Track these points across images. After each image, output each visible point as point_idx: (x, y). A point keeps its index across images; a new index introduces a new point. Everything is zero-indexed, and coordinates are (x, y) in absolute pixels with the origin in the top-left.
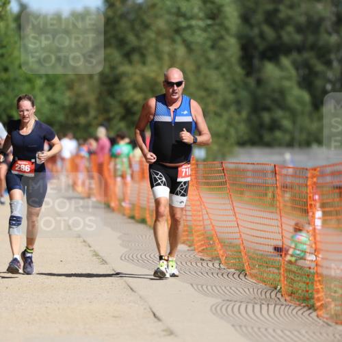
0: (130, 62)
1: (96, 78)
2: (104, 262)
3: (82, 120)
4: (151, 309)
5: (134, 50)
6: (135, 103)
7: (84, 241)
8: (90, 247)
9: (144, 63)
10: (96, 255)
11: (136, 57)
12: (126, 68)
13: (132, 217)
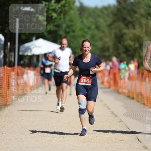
0: (128, 28)
1: (113, 35)
2: (116, 116)
3: (106, 54)
4: (137, 137)
5: (130, 22)
6: (130, 46)
7: (107, 107)
8: (110, 109)
9: (134, 28)
10: (113, 113)
11: (130, 26)
12: (126, 31)
13: (129, 97)
